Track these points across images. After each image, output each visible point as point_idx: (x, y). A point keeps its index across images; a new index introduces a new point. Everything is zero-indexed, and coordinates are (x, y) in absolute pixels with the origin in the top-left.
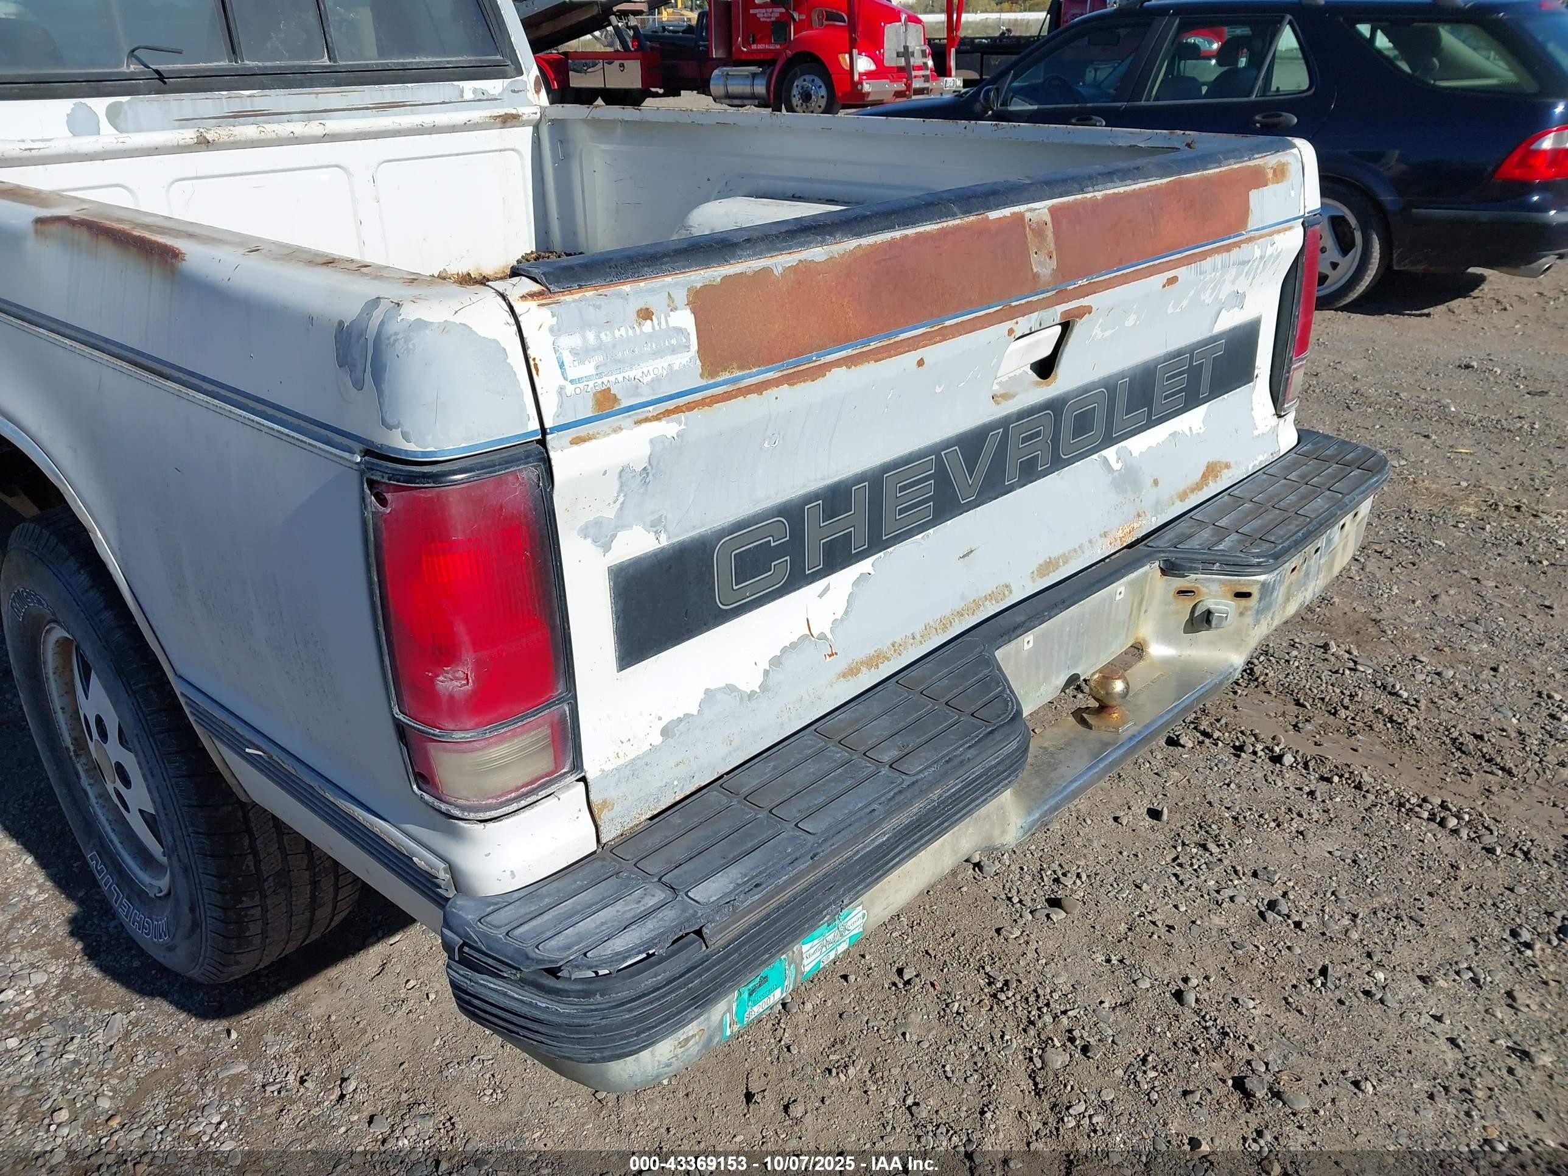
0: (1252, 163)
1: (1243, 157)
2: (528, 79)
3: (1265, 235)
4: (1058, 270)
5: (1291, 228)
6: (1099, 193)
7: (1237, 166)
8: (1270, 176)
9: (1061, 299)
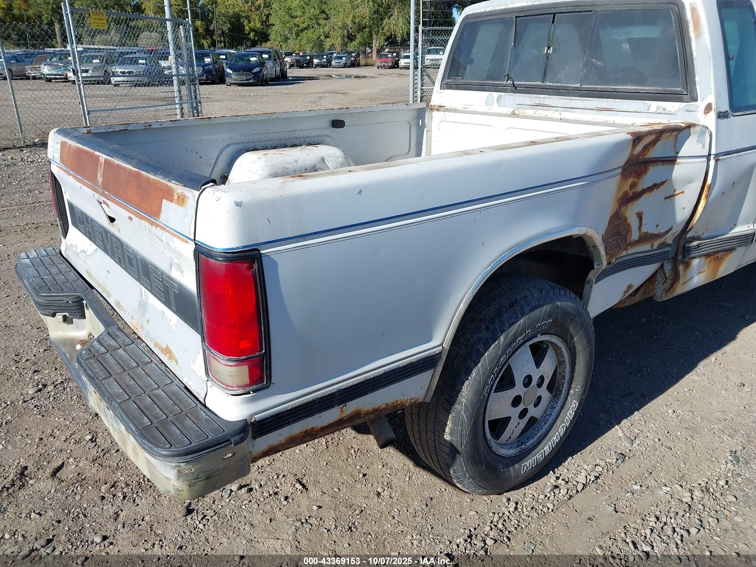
0: (169, 184)
1: (167, 178)
2: (701, 105)
3: (169, 232)
4: (102, 182)
5: (187, 242)
6: (116, 161)
7: (162, 181)
8: (176, 197)
9: (103, 195)
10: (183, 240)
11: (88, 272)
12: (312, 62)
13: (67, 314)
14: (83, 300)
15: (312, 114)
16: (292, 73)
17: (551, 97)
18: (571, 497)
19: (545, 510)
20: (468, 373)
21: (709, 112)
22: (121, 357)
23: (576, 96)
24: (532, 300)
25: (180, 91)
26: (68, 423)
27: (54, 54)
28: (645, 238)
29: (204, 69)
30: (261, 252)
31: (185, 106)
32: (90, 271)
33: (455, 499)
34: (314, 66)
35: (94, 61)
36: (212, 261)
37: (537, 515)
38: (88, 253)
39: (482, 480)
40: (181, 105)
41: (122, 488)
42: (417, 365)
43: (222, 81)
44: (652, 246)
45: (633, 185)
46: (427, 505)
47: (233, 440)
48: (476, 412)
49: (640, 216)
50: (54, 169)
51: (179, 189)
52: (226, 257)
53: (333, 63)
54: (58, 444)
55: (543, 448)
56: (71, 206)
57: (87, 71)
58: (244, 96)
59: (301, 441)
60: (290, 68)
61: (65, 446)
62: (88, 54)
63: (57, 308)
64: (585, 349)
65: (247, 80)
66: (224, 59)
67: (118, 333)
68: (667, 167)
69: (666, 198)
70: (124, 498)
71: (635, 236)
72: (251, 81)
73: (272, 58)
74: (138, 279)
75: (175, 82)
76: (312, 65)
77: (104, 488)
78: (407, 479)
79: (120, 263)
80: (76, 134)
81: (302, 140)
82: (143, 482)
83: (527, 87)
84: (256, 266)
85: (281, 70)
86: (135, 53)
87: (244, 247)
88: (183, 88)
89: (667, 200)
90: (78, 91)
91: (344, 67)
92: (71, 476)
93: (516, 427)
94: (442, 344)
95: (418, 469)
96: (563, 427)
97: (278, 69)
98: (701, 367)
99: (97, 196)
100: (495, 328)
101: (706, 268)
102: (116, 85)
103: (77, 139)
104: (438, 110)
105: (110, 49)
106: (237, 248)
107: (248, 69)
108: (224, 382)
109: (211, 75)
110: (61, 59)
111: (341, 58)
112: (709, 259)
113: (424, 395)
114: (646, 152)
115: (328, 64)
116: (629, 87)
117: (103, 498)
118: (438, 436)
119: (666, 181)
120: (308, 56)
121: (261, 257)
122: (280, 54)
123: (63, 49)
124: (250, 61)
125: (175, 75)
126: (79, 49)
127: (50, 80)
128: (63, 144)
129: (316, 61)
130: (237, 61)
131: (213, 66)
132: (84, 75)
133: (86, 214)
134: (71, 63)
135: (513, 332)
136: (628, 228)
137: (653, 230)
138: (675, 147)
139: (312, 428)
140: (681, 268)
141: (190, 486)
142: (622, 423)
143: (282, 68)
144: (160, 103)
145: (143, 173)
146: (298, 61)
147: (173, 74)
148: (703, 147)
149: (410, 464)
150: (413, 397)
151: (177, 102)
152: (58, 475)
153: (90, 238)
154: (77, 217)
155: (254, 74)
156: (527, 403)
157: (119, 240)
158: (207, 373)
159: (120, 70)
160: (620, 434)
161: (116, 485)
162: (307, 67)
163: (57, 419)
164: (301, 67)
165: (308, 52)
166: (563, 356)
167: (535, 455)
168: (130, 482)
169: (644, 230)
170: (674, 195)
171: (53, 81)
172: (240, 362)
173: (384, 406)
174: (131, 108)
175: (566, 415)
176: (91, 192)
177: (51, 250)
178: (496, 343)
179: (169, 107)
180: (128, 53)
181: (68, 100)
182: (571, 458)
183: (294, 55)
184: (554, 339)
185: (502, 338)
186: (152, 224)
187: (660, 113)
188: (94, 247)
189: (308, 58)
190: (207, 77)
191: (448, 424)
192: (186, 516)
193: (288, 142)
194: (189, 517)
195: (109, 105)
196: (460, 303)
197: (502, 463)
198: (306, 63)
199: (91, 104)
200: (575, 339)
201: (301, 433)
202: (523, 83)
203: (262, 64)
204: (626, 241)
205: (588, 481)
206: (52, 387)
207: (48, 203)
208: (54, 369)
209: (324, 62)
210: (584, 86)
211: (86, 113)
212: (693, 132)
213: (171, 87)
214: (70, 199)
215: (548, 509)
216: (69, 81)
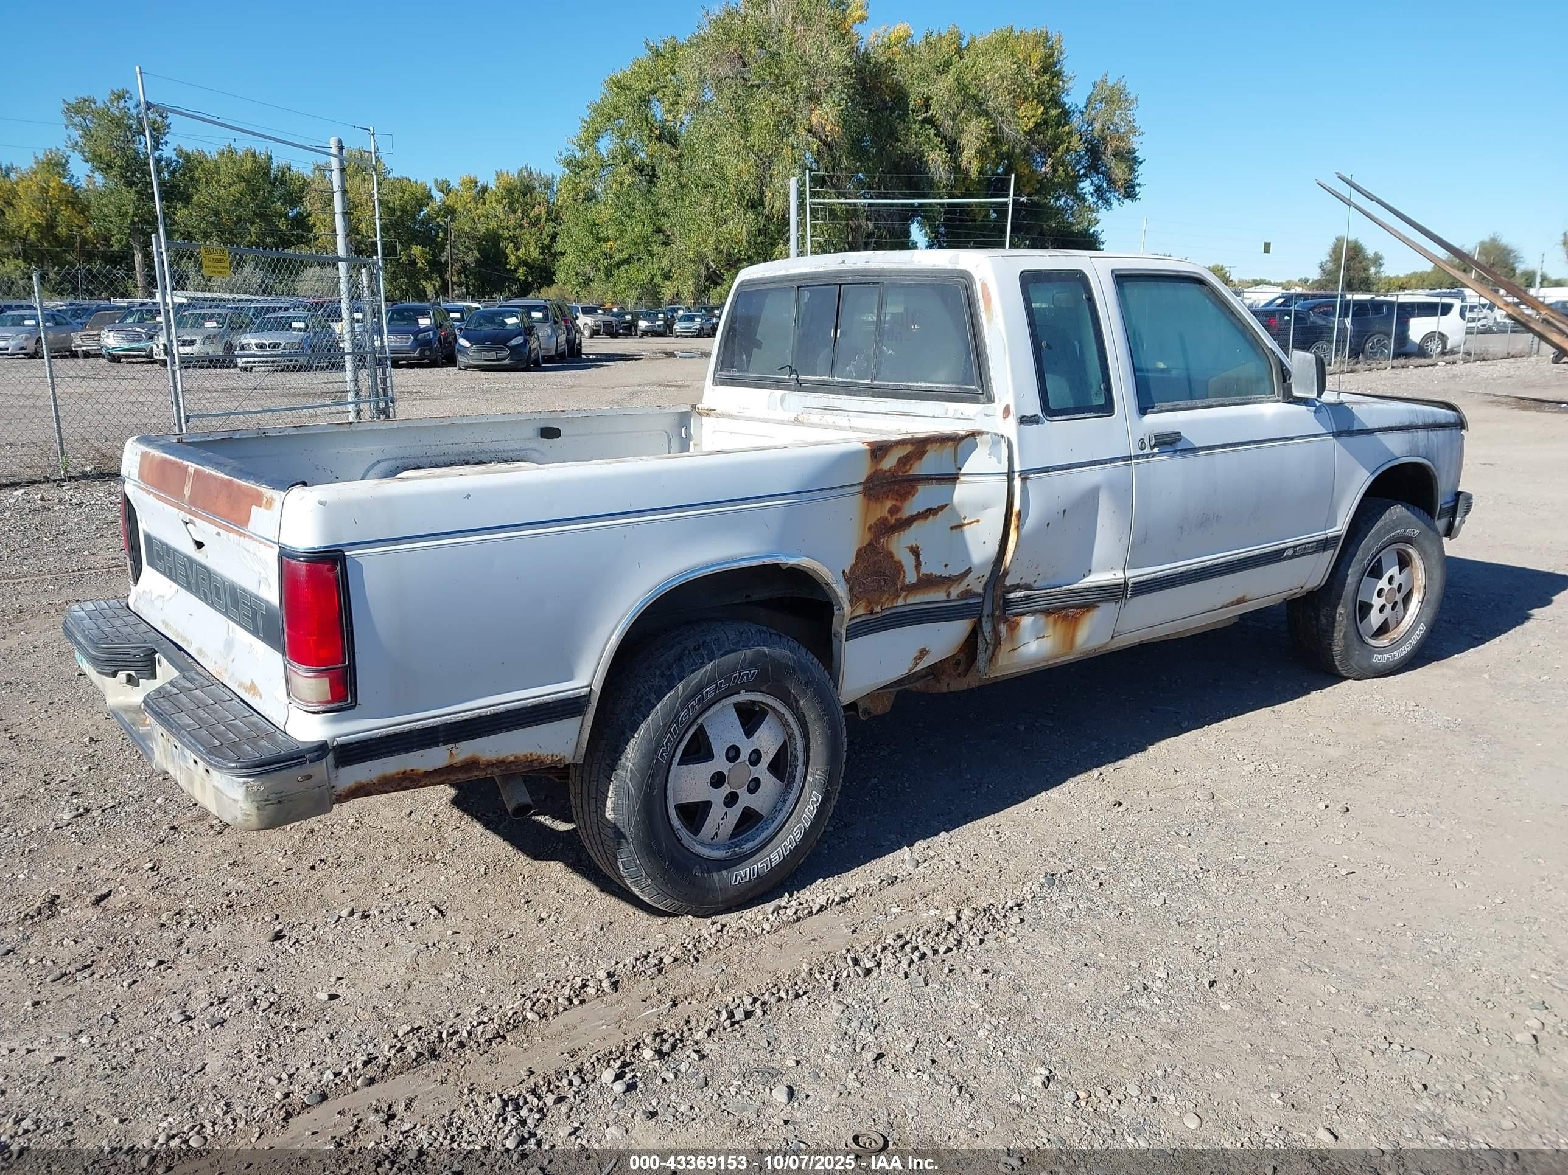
0: (260, 489)
1: (258, 483)
2: (998, 407)
3: (256, 540)
4: (190, 497)
5: (272, 547)
6: (207, 470)
7: (253, 486)
8: (264, 502)
9: (190, 512)
10: (269, 546)
11: (163, 622)
12: (636, 326)
13: (133, 673)
14: (156, 652)
15: (507, 418)
16: (590, 346)
17: (840, 396)
18: (798, 919)
19: (758, 931)
20: (635, 729)
21: (1007, 417)
22: (196, 697)
23: (868, 396)
24: (727, 644)
25: (356, 381)
26: (119, 850)
27: (129, 310)
28: (928, 582)
29: (415, 339)
30: (346, 553)
31: (365, 407)
32: (167, 620)
33: (644, 923)
34: (639, 333)
35: (207, 325)
36: (293, 562)
37: (744, 935)
38: (165, 599)
39: (667, 883)
40: (357, 405)
41: (190, 915)
42: (554, 708)
43: (450, 360)
44: (948, 595)
45: (894, 510)
46: (602, 929)
47: (307, 756)
48: (648, 782)
49: (915, 551)
50: (130, 489)
51: (268, 492)
52: (306, 557)
53: (677, 327)
54: (104, 873)
55: (769, 855)
56: (148, 537)
57: (192, 343)
58: (489, 390)
59: (399, 785)
60: (591, 337)
61: (113, 875)
62: (196, 311)
63: (120, 664)
64: (821, 718)
65: (498, 360)
66: (457, 320)
67: (196, 677)
68: (944, 487)
69: (952, 528)
70: (192, 925)
71: (911, 578)
72: (506, 362)
73: (550, 318)
74: (226, 613)
75: (349, 365)
76: (636, 331)
77: (164, 916)
78: (587, 903)
79: (205, 600)
80: (162, 442)
81: (493, 455)
82: (220, 910)
83: (813, 383)
84: (338, 567)
85: (568, 341)
86: (286, 309)
87: (326, 547)
88: (363, 374)
89: (954, 531)
90: (171, 381)
91: (699, 336)
92: (121, 905)
93: (723, 819)
94: (590, 685)
95: (604, 895)
96: (800, 829)
97: (563, 338)
98: (1072, 783)
99: (182, 514)
100: (672, 674)
101: (1050, 631)
102: (245, 369)
103: (164, 448)
104: (707, 415)
105: (240, 300)
106: (318, 548)
107: (501, 339)
108: (303, 698)
109: (430, 350)
110: (141, 320)
111: (691, 319)
112: (1051, 619)
113: (572, 753)
114: (908, 467)
115: (666, 331)
116: (923, 384)
117: (163, 925)
118: (601, 815)
119: (946, 505)
120: (627, 314)
121: (345, 559)
122: (566, 311)
123: (147, 300)
124: (506, 324)
125: (348, 354)
126: (177, 300)
127: (115, 359)
128: (144, 455)
129: (643, 324)
130: (481, 325)
131: (435, 334)
132: (188, 349)
133: (167, 545)
134: (162, 329)
135: (696, 681)
136: (898, 567)
137: (939, 571)
138: (956, 461)
139: (412, 770)
140: (1003, 628)
141: (258, 808)
142: (916, 844)
143: (571, 337)
144: (318, 402)
145: (235, 480)
146: (607, 324)
147: (346, 351)
148: (999, 462)
149: (594, 889)
150: (556, 752)
151: (350, 400)
152: (102, 904)
153: (170, 577)
154: (155, 552)
155: (513, 348)
156: (733, 784)
157: (205, 568)
158: (288, 694)
159: (254, 342)
160: (907, 856)
161: (182, 913)
162: (626, 336)
163: (104, 846)
164: (614, 335)
165: (630, 306)
166: (789, 726)
167: (756, 863)
168: (202, 910)
169: (924, 570)
170: (962, 526)
171: (123, 360)
172: (320, 673)
173: (512, 758)
174: (264, 411)
175: (804, 812)
176: (175, 511)
177: (114, 603)
178: (672, 692)
179: (334, 409)
180: (275, 310)
181: (151, 398)
182: (821, 880)
183: (600, 311)
184: (769, 700)
185: (680, 686)
186: (241, 534)
187: (958, 418)
188: (175, 586)
189: (628, 317)
190: (422, 353)
191: (609, 795)
192: (273, 941)
193: (470, 458)
194: (277, 944)
195: (228, 406)
196: (612, 634)
197: (701, 866)
198: (624, 328)
199: (192, 403)
200: (802, 703)
201: (398, 774)
202: (809, 378)
203: (528, 330)
204: (895, 585)
205: (830, 902)
206: (100, 811)
207: (104, 570)
208: (102, 791)
209: (659, 326)
210: (875, 382)
211: (183, 420)
212: (981, 442)
213: (341, 374)
214: (147, 529)
215: (763, 930)
216: (155, 362)
